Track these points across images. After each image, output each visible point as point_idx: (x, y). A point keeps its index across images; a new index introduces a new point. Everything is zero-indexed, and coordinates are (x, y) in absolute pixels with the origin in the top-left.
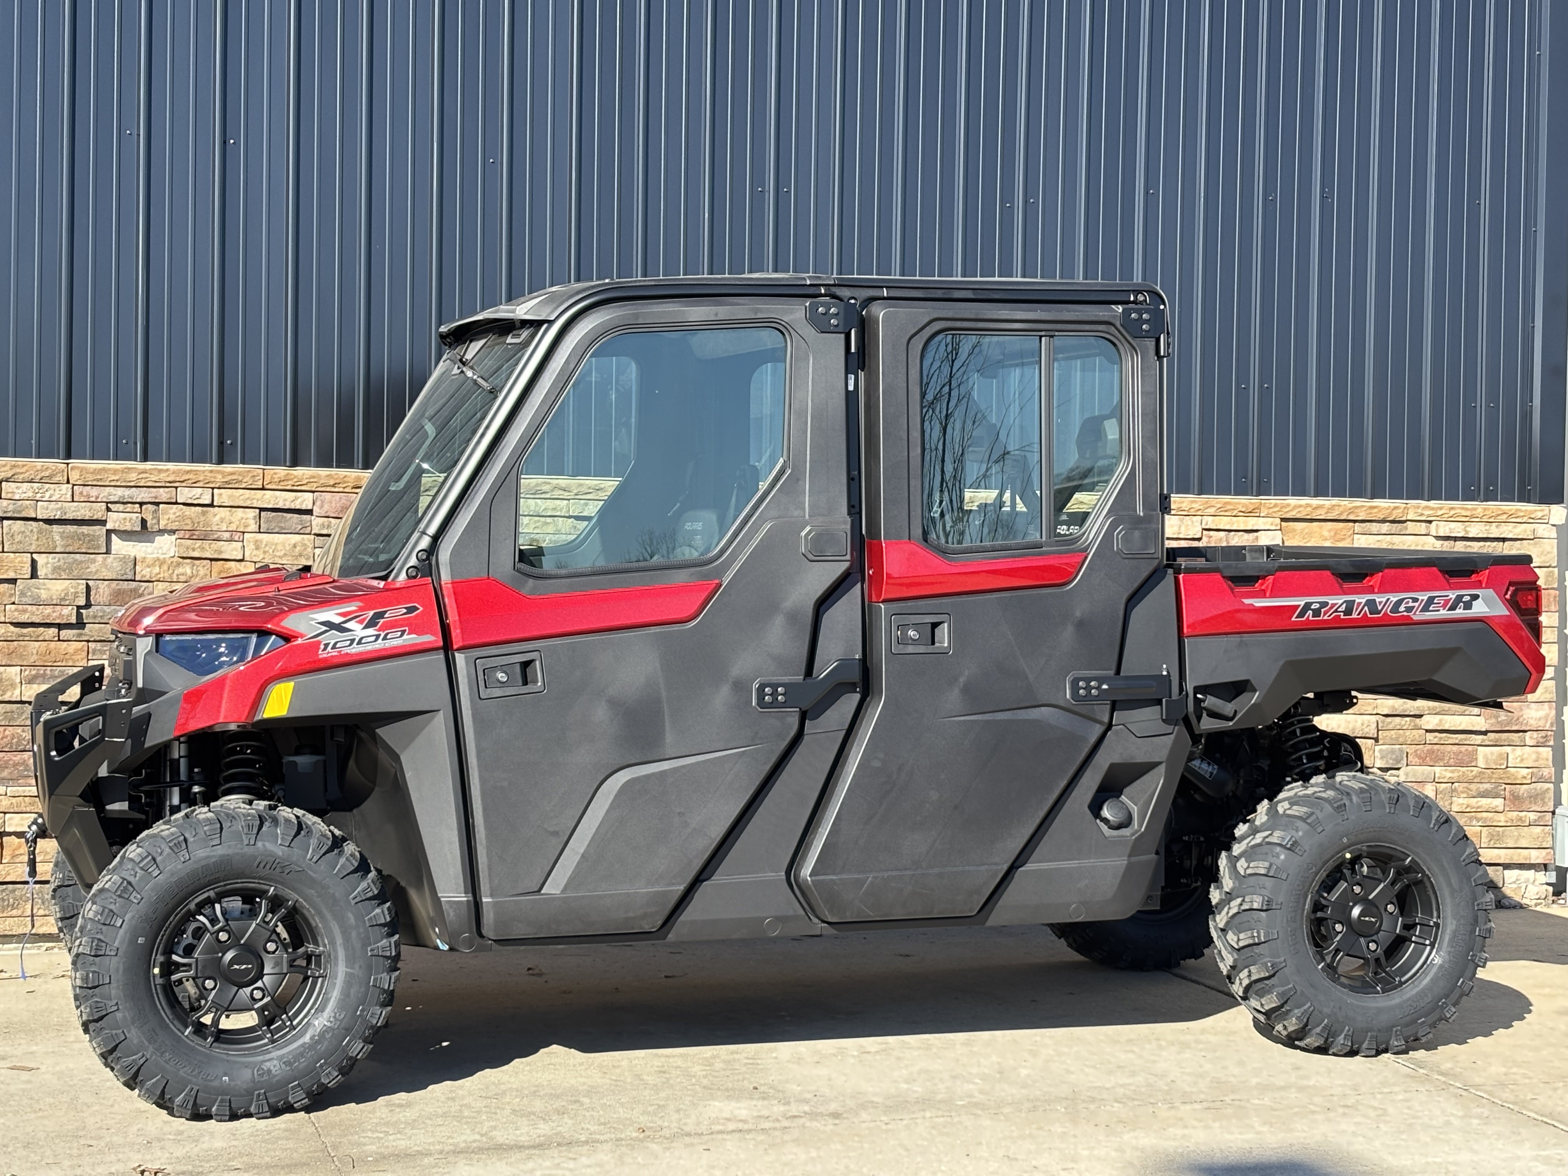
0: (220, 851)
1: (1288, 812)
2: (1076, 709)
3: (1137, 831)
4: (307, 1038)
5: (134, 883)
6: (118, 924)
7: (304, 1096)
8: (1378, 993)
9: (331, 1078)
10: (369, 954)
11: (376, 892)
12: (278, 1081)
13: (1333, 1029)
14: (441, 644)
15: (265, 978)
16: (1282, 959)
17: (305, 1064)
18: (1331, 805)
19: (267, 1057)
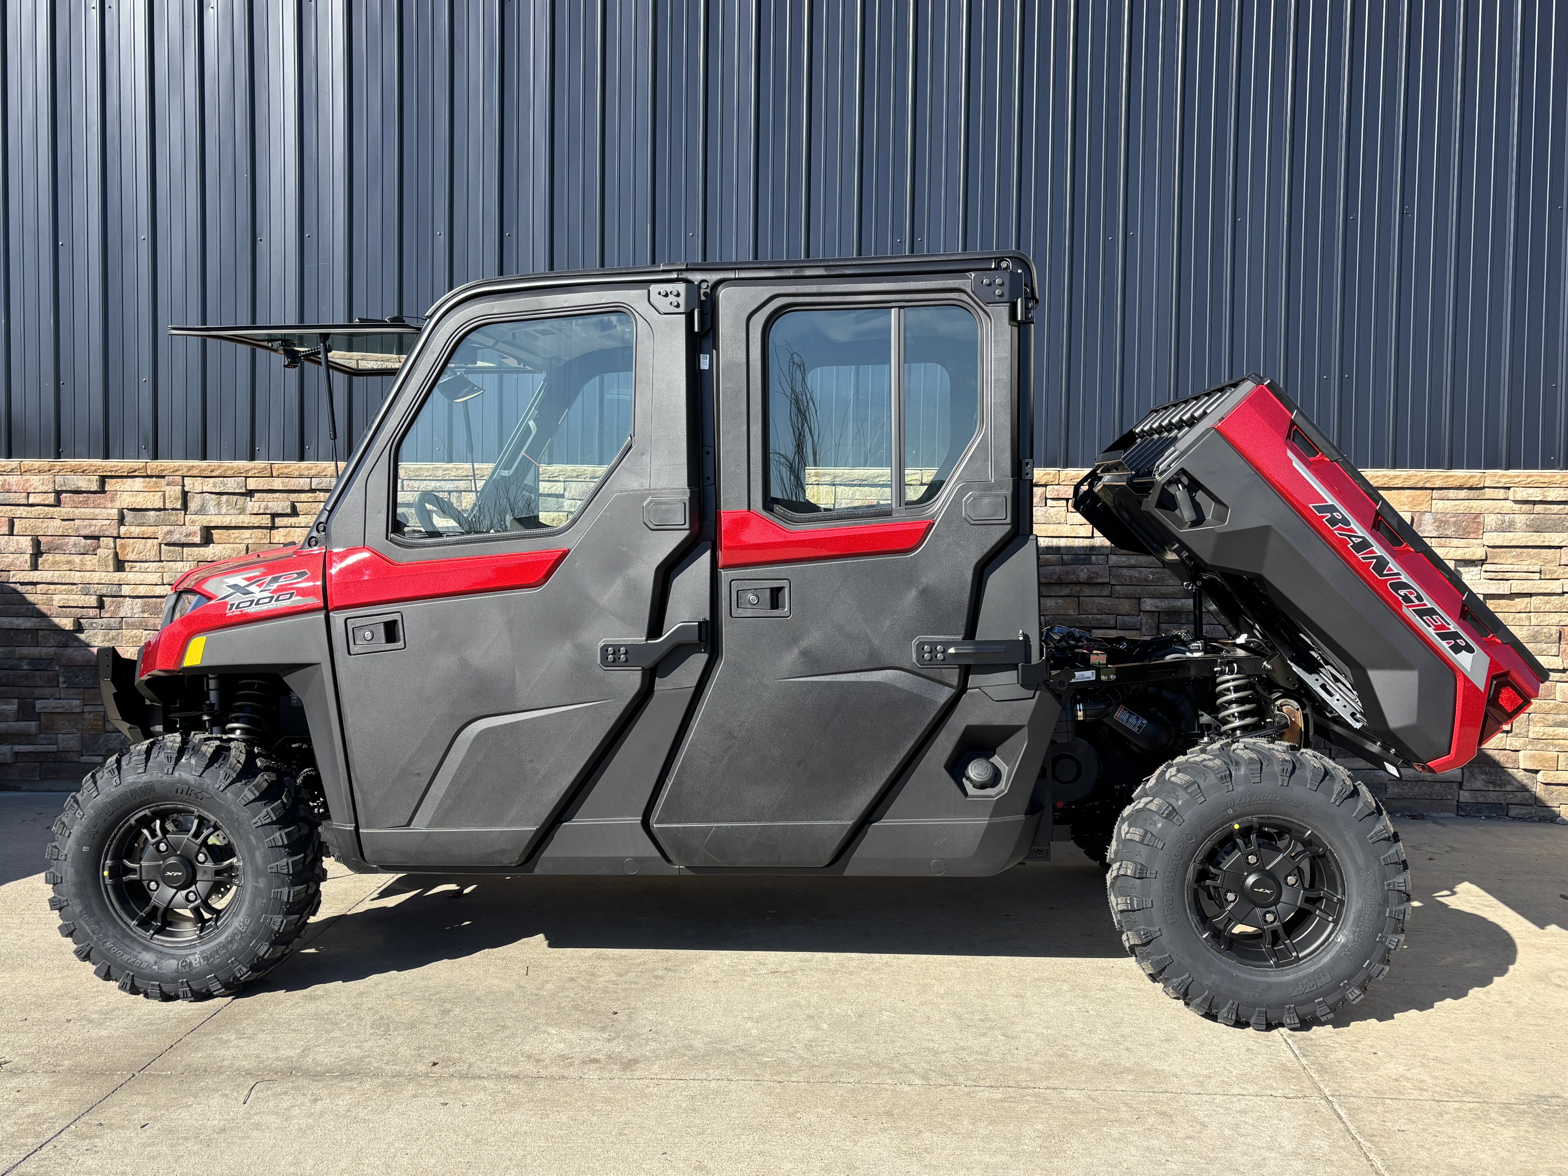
0: (145, 778)
1: (1173, 779)
2: (923, 672)
3: (1002, 791)
4: (222, 939)
5: (80, 801)
6: (67, 834)
7: (220, 986)
8: (1271, 967)
9: (243, 972)
10: (269, 871)
11: (274, 819)
12: (197, 973)
13: (1215, 1001)
14: (322, 605)
15: (199, 885)
16: (1157, 928)
17: (219, 960)
18: (1215, 775)
19: (193, 951)
